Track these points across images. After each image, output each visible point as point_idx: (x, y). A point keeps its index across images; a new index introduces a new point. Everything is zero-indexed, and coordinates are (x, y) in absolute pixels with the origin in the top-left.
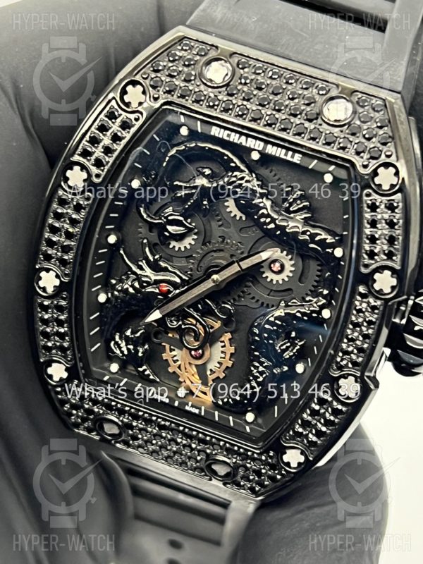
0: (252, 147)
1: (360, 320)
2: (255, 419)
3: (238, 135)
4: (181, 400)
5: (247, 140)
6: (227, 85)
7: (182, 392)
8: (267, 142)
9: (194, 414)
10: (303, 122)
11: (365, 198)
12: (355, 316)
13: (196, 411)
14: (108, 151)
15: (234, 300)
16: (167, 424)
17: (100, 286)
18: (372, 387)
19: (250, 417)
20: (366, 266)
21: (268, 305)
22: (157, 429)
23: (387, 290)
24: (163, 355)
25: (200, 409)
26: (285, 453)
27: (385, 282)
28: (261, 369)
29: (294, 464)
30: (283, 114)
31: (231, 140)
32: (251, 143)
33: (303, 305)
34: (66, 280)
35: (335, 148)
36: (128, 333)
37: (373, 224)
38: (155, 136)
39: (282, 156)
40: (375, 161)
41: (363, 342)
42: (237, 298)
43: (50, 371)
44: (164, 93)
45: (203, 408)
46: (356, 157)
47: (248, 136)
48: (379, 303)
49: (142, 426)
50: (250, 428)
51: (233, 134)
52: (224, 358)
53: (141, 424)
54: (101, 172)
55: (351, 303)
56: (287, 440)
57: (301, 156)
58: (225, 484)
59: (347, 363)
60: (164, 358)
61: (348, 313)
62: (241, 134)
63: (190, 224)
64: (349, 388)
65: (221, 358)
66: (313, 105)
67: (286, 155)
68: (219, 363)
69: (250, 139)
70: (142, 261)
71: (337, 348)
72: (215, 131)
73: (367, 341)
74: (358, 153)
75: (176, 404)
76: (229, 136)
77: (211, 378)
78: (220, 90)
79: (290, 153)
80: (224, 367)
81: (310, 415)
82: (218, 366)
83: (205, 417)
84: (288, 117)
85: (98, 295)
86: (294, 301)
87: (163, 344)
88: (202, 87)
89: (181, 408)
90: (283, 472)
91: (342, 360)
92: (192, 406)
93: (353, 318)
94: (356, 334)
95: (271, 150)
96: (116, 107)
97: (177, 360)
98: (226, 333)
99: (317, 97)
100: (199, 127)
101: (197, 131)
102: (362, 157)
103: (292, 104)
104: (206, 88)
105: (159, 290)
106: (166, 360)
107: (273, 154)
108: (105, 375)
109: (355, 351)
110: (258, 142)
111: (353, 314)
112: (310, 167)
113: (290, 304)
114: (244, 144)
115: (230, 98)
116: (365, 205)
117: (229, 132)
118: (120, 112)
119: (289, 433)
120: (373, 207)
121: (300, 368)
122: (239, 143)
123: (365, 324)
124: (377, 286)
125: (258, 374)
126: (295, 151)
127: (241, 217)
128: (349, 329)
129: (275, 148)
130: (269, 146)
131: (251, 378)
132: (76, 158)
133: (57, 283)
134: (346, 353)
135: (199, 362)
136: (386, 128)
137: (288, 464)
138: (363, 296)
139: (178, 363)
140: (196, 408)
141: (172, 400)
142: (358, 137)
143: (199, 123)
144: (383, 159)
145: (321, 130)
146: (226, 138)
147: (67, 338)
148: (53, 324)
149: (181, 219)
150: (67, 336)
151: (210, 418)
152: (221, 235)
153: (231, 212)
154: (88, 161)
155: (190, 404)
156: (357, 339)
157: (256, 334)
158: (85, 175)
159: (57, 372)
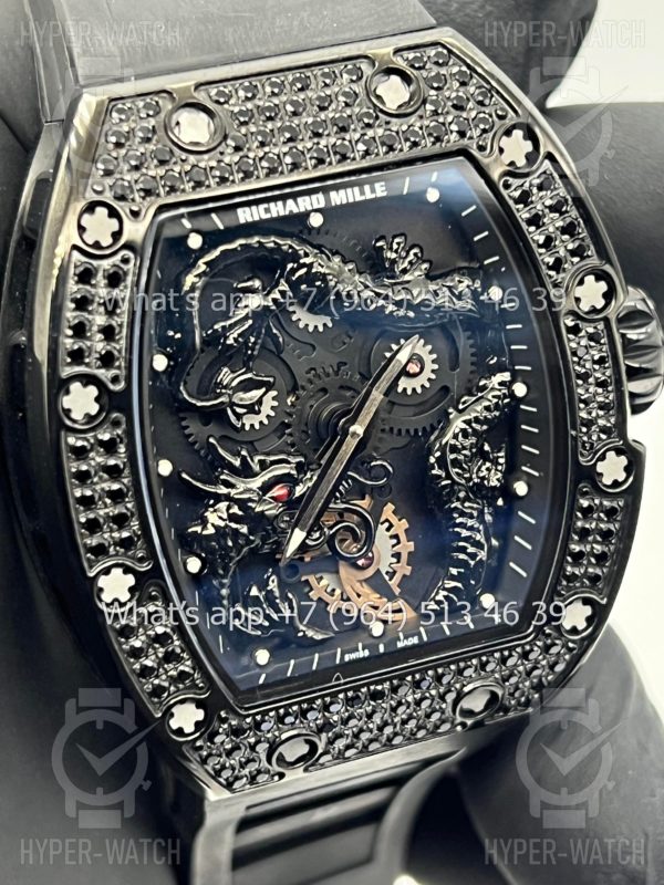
0: (309, 208)
1: (588, 365)
2: (496, 600)
3: (280, 203)
4: (386, 640)
5: (297, 203)
6: (225, 137)
7: (377, 629)
8: (325, 190)
9: (414, 647)
10: (362, 132)
11: (505, 192)
13: (415, 640)
14: (108, 333)
16: (387, 685)
17: (180, 550)
20: (557, 286)
23: (601, 303)
24: (312, 594)
25: (419, 635)
27: (591, 294)
29: (581, 625)
30: (329, 135)
31: (275, 215)
32: (304, 204)
34: (144, 567)
35: (429, 144)
36: (254, 592)
37: (535, 221)
38: (158, 272)
39: (359, 198)
40: (491, 134)
41: (606, 393)
43: (174, 724)
44: (144, 198)
45: (421, 630)
46: (461, 141)
47: (294, 196)
48: (600, 326)
51: (272, 205)
52: (399, 543)
54: (117, 371)
55: (564, 348)
56: (563, 595)
57: (383, 183)
59: (599, 436)
60: (316, 599)
61: (568, 366)
62: (284, 198)
63: (260, 376)
64: (612, 468)
65: (393, 546)
66: (357, 102)
67: (362, 193)
68: (393, 556)
69: (300, 200)
70: (223, 473)
71: (577, 424)
72: (245, 216)
73: (610, 388)
74: (462, 135)
75: (382, 649)
76: (267, 210)
77: (394, 583)
78: (219, 149)
79: (367, 188)
80: (404, 557)
81: (580, 541)
82: (395, 560)
83: (432, 639)
84: (338, 136)
86: (465, 399)
87: (303, 579)
88: (192, 159)
89: (391, 649)
90: (571, 645)
91: (589, 437)
92: (406, 637)
93: (578, 369)
94: (592, 389)
95: (338, 198)
96: (84, 259)
97: (334, 590)
98: (386, 505)
99: (354, 87)
100: (218, 222)
101: (220, 230)
102: (471, 138)
103: (331, 115)
104: (199, 157)
105: (275, 500)
106: (320, 599)
107: (344, 202)
108: (258, 676)
109: (601, 413)
110: (314, 197)
111: (574, 363)
112: (405, 192)
113: (461, 407)
114: (296, 211)
115: (242, 153)
116: (511, 202)
117: (266, 205)
118: (95, 263)
119: (561, 585)
120: (525, 199)
122: (287, 213)
123: (597, 367)
124: (585, 306)
125: (469, 533)
126: (371, 182)
127: (325, 325)
128: (578, 386)
129: (342, 192)
130: (333, 194)
131: (463, 544)
132: (66, 372)
133: (130, 580)
134: (590, 423)
135: (370, 572)
136: (474, 81)
137: (574, 630)
138: (576, 330)
139: (338, 592)
140: (413, 636)
141: (372, 647)
142: (448, 113)
143: (214, 216)
144: (499, 125)
145: (394, 129)
146: (265, 216)
147: (185, 655)
148: (154, 649)
149: (249, 375)
150: (183, 651)
151: (438, 637)
152: (306, 369)
153: (316, 327)
154: (87, 365)
155: (401, 635)
156: (596, 394)
157: (439, 477)
158: (93, 391)
159: (186, 717)
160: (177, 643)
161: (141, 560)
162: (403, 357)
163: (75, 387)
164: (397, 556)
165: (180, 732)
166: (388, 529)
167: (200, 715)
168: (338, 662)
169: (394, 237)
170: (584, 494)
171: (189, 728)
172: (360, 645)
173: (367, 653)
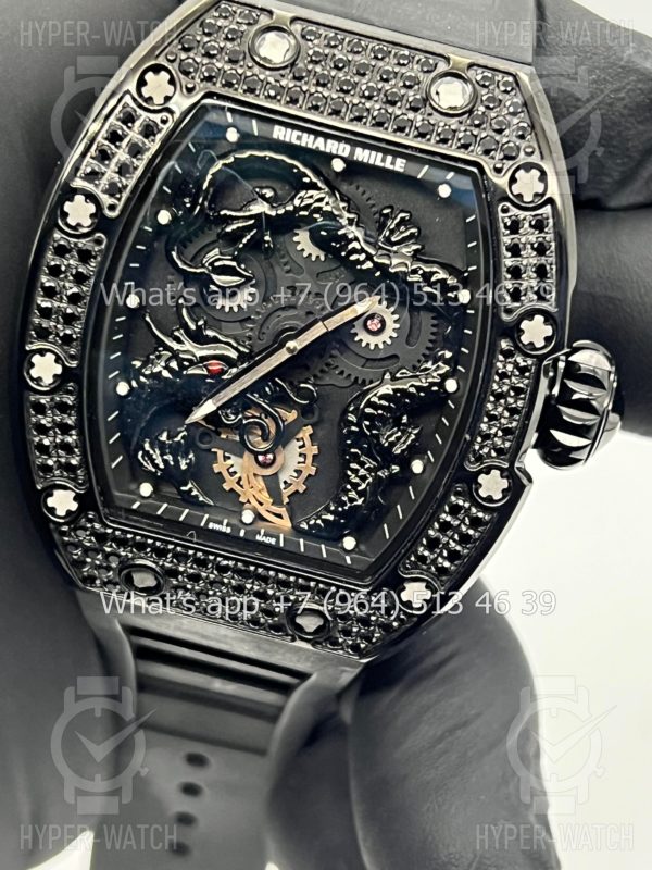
0: (334, 152)
1: (505, 388)
2: (357, 546)
3: (312, 137)
4: (249, 528)
5: (325, 143)
6: (293, 64)
7: (248, 517)
8: (354, 144)
9: (269, 546)
10: (404, 111)
11: (501, 215)
12: (498, 383)
13: (273, 541)
14: (123, 170)
15: (315, 377)
16: (231, 563)
17: (117, 372)
18: (525, 481)
19: (349, 543)
20: (509, 311)
21: (364, 381)
22: (215, 572)
23: (540, 343)
24: (214, 466)
25: (278, 538)
26: (404, 589)
27: (536, 332)
28: (362, 472)
29: (417, 603)
30: (376, 101)
31: (303, 144)
32: (331, 147)
33: (417, 377)
34: (74, 364)
35: (454, 147)
36: (164, 437)
37: (515, 250)
38: (190, 145)
39: (379, 163)
40: (511, 163)
41: (511, 419)
42: (319, 375)
43: (51, 502)
44: (202, 80)
45: (282, 536)
46: (483, 157)
47: (327, 136)
48: (530, 362)
49: (192, 571)
50: (352, 559)
51: (305, 135)
52: (304, 463)
53: (192, 567)
54: (116, 202)
55: (491, 365)
56: (407, 569)
57: (404, 161)
58: (313, 645)
59: (490, 452)
60: (216, 471)
61: (488, 381)
62: (317, 134)
63: (244, 270)
64: (492, 485)
65: (299, 463)
66: (416, 87)
67: (383, 160)
68: (296, 471)
69: (330, 142)
70: (178, 330)
71: (475, 432)
72: (279, 133)
73: (517, 417)
74: (487, 152)
75: (242, 534)
76: (299, 138)
77: (286, 493)
78: (282, 72)
79: (389, 158)
80: (304, 475)
81: (439, 530)
82: (295, 475)
83: (287, 548)
84: (383, 106)
85: (116, 385)
86: (404, 371)
87: (214, 450)
88: (256, 69)
89: (250, 538)
90: (403, 617)
91: (481, 448)
92: (266, 535)
93: (495, 387)
94: (500, 409)
95: (362, 155)
96: (133, 105)
97: (235, 473)
98: (306, 426)
99: (421, 76)
100: (255, 127)
101: (254, 136)
102: (493, 158)
103: (387, 88)
104: (262, 70)
105: (208, 370)
106: (220, 473)
107: (365, 161)
108: (134, 502)
109: (500, 433)
110: (342, 145)
111: (495, 381)
112: (419, 177)
113: (398, 375)
114: (322, 149)
115: (298, 83)
116: (502, 225)
117: (300, 133)
118: (139, 111)
119: (409, 559)
120: (514, 227)
121: (417, 466)
122: (314, 147)
123: (512, 393)
124: (525, 339)
125: (357, 480)
126: (396, 155)
127: (318, 257)
128: (489, 402)
129: (367, 152)
130: (359, 150)
131: (349, 487)
132: (78, 183)
133: (58, 370)
134: (486, 437)
135: (269, 472)
136: (522, 115)
137: (408, 604)
138: (508, 354)
139: (237, 476)
140: (272, 537)
141: (235, 529)
142: (484, 129)
143: (254, 122)
144: (522, 158)
145: (432, 122)
146: (295, 141)
147: (76, 450)
148: (55, 432)
149: (234, 264)
150: (77, 447)
151: (292, 549)
153: (303, 250)
154: (96, 186)
155: (262, 531)
156: (501, 416)
157: (352, 422)
158: (92, 208)
159: (62, 502)
160: (75, 437)
161: (72, 357)
162: (360, 308)
163: (79, 198)
164: (299, 472)
165: (52, 511)
166: (300, 447)
167: (74, 506)
168: (202, 525)
169: (402, 211)
170: (457, 494)
171: (61, 512)
172: (225, 521)
173: (229, 530)
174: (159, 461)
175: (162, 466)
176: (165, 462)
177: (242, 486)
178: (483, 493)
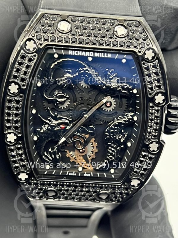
0: (88, 55)
1: (153, 117)
2: (115, 171)
3: (81, 52)
4: (81, 173)
6: (71, 31)
7: (80, 169)
8: (94, 52)
9: (88, 177)
10: (108, 39)
11: (143, 66)
12: (151, 116)
13: (89, 175)
14: (25, 73)
15: (93, 123)
16: (78, 185)
17: (33, 134)
18: (163, 144)
19: (112, 171)
20: (150, 94)
21: (108, 121)
22: (74, 188)
23: (161, 102)
24: (66, 155)
26: (131, 182)
27: (160, 99)
28: (113, 149)
29: (136, 185)
30: (99, 37)
31: (79, 55)
33: (124, 118)
34: (20, 135)
35: (125, 47)
36: (50, 150)
37: (149, 76)
38: (44, 61)
39: (103, 56)
40: (143, 49)
41: (156, 126)
42: (94, 122)
43: (20, 177)
44: (44, 41)
45: (92, 173)
46: (134, 49)
47: (85, 51)
48: (159, 108)
49: (66, 189)
50: (114, 176)
51: (79, 52)
52: (94, 149)
54: (25, 83)
55: (148, 111)
56: (132, 176)
57: (110, 54)
58: (106, 202)
59: (152, 137)
60: (67, 157)
61: (148, 116)
62: (82, 51)
63: (66, 95)
64: (154, 147)
65: (92, 149)
66: (110, 31)
69: (86, 52)
70: (49, 117)
71: (146, 132)
72: (70, 53)
73: (158, 125)
74: (135, 47)
75: (80, 175)
76: (77, 53)
77: (90, 159)
78: (68, 34)
79: (106, 54)
80: (94, 153)
81: (140, 163)
82: (92, 153)
83: (94, 176)
84: (101, 39)
85: (33, 138)
86: (120, 116)
87: (66, 151)
88: (60, 34)
89: (82, 176)
90: (132, 190)
91: (149, 137)
92: (87, 174)
94: (153, 124)
95: (97, 55)
96: (24, 52)
97: (73, 156)
98: (92, 138)
99: (110, 27)
100: (63, 52)
101: (63, 54)
102: (137, 48)
103: (101, 33)
104: (62, 34)
105: (60, 128)
106: (69, 157)
107: (99, 56)
108: (45, 172)
109: (154, 131)
110: (91, 53)
111: (150, 116)
112: (116, 58)
113: (118, 118)
114: (85, 55)
115: (74, 36)
116: (144, 68)
117: (77, 52)
118: (27, 54)
119: (132, 173)
120: (148, 69)
121: (129, 144)
122: (82, 55)
123: (156, 118)
124: (157, 101)
125: (112, 152)
126: (107, 53)
127: (88, 87)
128: (149, 122)
129: (99, 53)
130: (96, 53)
131: (109, 154)
132: (11, 80)
133: (15, 137)
134: (150, 133)
135: (83, 154)
136: (144, 33)
137: (134, 186)
138: (152, 107)
139: (74, 157)
140: (89, 174)
141: (77, 174)
142: (133, 40)
143: (62, 50)
144: (146, 47)
145: (117, 41)
146: (76, 54)
147: (25, 160)
148: (18, 156)
149: (63, 94)
150: (25, 159)
151: (96, 176)
152: (80, 97)
153: (83, 86)
154: (17, 80)
155: (86, 173)
156: (154, 126)
158: (17, 87)
159: (23, 177)
160: (24, 157)
161: (19, 133)
162: (104, 101)
163: (13, 84)
164: (92, 152)
165: (21, 179)
166: (92, 145)
167: (27, 177)
168: (67, 174)
169: (111, 69)
170: (144, 151)
171: (23, 179)
172: (74, 172)
173: (75, 175)
174: (50, 158)
175: (51, 159)
176: (52, 157)
177: (76, 160)
178: (151, 149)
